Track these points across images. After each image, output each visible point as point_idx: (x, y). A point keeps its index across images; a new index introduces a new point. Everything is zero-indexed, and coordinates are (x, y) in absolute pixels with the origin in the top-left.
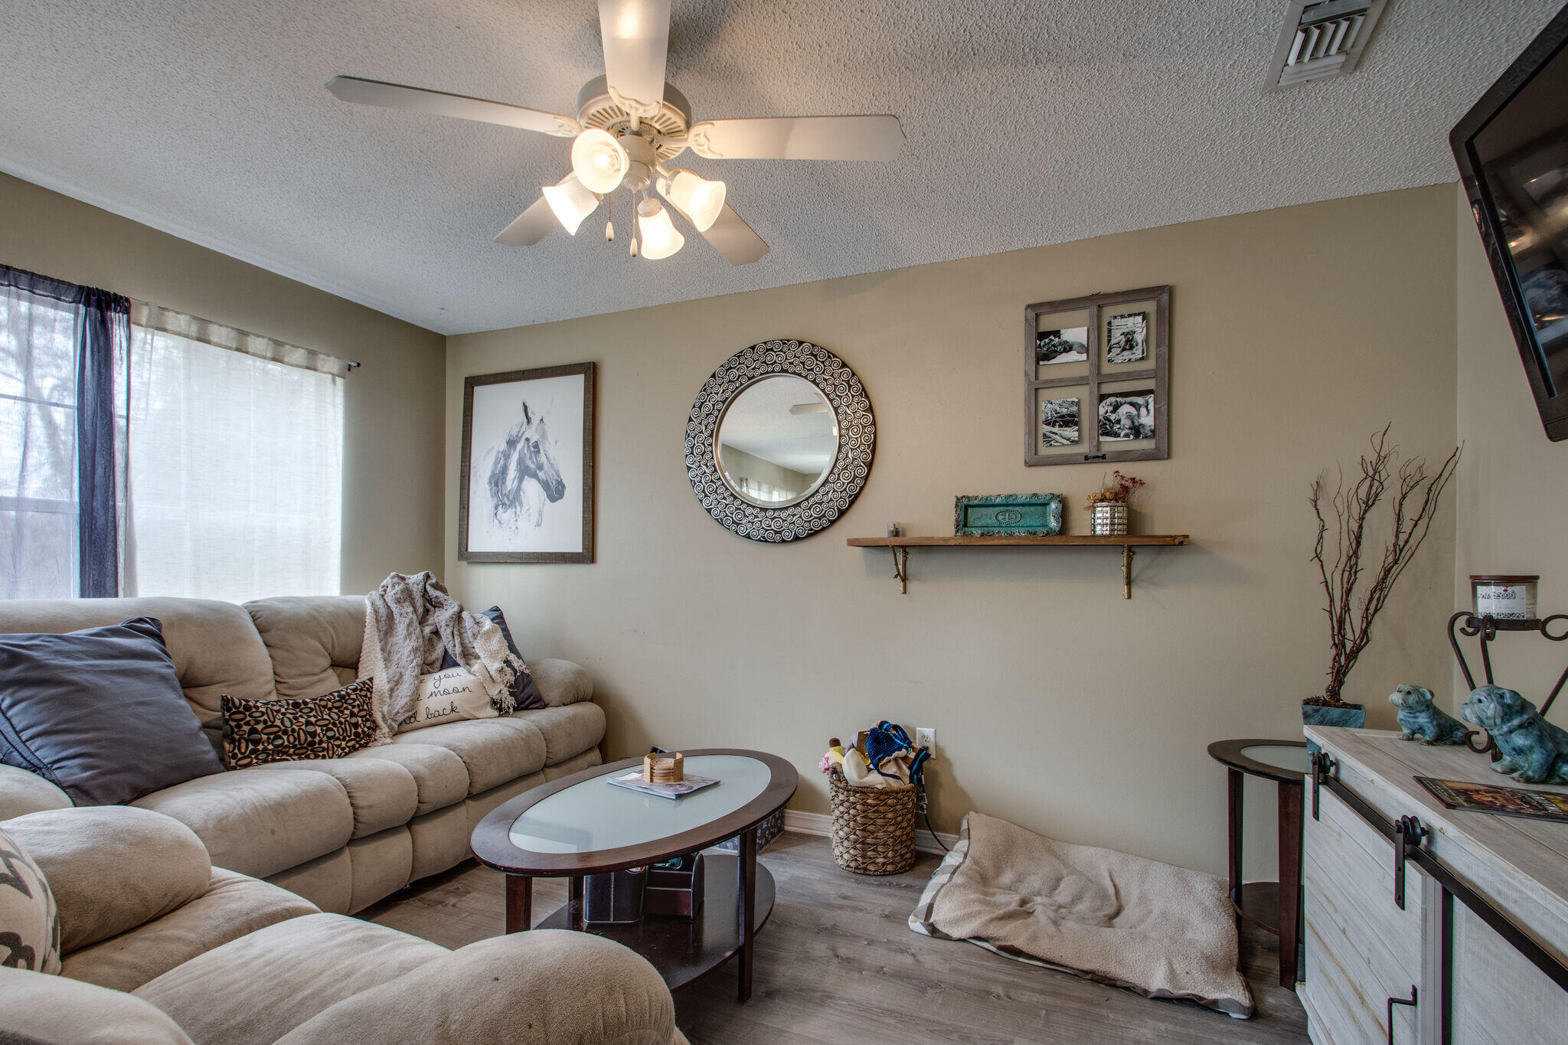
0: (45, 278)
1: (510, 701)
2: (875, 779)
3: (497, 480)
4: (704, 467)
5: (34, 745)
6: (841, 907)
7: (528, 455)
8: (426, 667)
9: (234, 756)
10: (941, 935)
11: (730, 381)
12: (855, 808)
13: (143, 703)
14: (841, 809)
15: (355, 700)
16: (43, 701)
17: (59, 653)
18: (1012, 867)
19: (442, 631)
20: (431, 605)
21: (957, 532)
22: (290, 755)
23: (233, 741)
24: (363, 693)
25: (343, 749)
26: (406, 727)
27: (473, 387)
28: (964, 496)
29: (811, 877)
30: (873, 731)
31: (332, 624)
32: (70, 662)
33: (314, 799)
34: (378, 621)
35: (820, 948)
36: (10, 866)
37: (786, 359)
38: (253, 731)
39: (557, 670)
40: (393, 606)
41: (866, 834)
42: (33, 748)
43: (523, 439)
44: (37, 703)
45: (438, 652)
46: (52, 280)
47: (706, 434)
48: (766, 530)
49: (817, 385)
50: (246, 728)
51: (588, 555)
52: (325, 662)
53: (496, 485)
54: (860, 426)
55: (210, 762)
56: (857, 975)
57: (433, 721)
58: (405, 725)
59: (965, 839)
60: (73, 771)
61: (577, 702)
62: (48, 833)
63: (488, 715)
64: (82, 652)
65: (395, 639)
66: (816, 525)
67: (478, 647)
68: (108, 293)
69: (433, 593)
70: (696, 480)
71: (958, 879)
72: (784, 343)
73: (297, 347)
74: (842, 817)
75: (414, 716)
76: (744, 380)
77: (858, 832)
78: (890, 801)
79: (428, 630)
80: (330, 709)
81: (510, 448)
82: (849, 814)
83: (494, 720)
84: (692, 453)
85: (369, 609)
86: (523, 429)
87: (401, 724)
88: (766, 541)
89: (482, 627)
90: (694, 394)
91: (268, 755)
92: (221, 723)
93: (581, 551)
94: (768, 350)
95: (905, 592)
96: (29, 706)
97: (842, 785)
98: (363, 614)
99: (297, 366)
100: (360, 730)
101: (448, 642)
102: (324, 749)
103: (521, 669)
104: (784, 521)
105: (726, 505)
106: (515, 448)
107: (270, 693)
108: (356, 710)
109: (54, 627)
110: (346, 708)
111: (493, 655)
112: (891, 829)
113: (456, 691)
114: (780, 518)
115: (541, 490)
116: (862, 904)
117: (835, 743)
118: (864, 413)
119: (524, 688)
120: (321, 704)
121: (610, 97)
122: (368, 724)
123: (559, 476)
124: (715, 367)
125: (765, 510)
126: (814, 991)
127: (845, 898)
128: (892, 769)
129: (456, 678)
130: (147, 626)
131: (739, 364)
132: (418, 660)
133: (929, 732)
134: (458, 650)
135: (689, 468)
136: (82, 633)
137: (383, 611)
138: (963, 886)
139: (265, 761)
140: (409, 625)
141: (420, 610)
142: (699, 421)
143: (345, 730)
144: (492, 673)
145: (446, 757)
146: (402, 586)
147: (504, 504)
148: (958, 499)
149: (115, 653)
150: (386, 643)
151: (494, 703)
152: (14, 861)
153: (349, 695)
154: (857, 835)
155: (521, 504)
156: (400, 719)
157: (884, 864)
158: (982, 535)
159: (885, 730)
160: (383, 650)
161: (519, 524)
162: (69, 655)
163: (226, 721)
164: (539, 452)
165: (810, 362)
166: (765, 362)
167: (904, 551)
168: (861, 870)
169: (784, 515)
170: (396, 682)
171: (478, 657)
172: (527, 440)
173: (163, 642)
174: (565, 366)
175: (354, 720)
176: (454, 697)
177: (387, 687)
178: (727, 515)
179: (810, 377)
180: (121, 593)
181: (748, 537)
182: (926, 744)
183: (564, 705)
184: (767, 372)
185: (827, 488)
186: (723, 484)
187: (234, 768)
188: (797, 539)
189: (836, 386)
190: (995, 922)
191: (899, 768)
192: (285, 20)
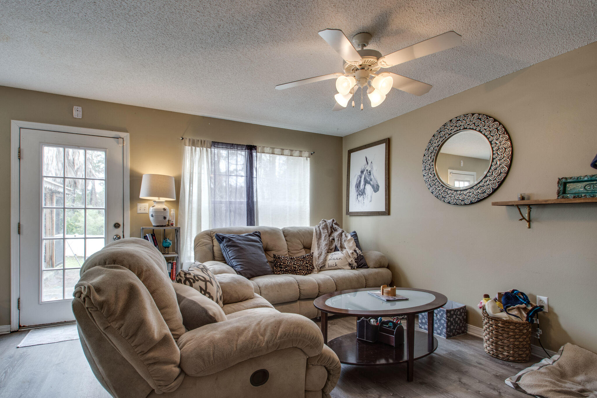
0: (240, 145)
1: (355, 264)
2: (504, 315)
3: (358, 186)
4: (430, 175)
5: (232, 261)
6: (475, 366)
7: (367, 176)
8: (329, 251)
9: (276, 271)
10: (520, 390)
11: (441, 137)
12: (492, 327)
13: (254, 253)
14: (486, 326)
15: (307, 259)
16: (234, 251)
17: (238, 239)
18: (586, 374)
19: (335, 239)
20: (333, 230)
21: (558, 196)
22: (290, 273)
23: (276, 267)
24: (310, 257)
25: (303, 273)
26: (322, 269)
27: (350, 154)
28: (563, 178)
29: (468, 353)
30: (506, 293)
31: (303, 235)
32: (240, 242)
33: (289, 284)
34: (317, 235)
35: (454, 377)
36: (210, 279)
37: (466, 123)
38: (280, 264)
39: (373, 255)
40: (321, 230)
41: (497, 340)
42: (232, 262)
43: (366, 170)
44: (233, 251)
45: (334, 246)
46: (241, 145)
47: (431, 161)
48: (457, 200)
49: (481, 132)
50: (279, 263)
51: (387, 212)
52: (302, 247)
53: (357, 188)
54: (503, 148)
55: (269, 271)
56: (465, 390)
57: (330, 268)
58: (322, 268)
59: (559, 354)
60: (239, 268)
61: (381, 267)
62: (224, 277)
63: (347, 268)
64: (242, 239)
65: (321, 241)
66: (481, 196)
67: (346, 245)
68: (252, 145)
69: (335, 226)
70: (427, 180)
71: (543, 370)
72: (465, 116)
73: (296, 151)
74: (486, 330)
75: (324, 266)
76: (447, 136)
77: (493, 338)
78: (511, 327)
79: (331, 238)
80: (300, 261)
81: (361, 174)
82: (490, 329)
83: (349, 270)
84: (425, 169)
85: (314, 231)
86: (366, 166)
87: (321, 268)
88: (457, 205)
89: (348, 238)
90: (426, 145)
91: (284, 272)
92: (273, 261)
93: (384, 210)
94: (457, 121)
95: (530, 227)
96: (232, 252)
97: (486, 315)
98: (313, 232)
99: (297, 156)
100: (308, 268)
101: (337, 243)
102: (298, 273)
103: (360, 253)
104: (465, 195)
105: (439, 190)
106: (363, 173)
107: (286, 254)
108: (307, 262)
109: (238, 233)
110: (305, 261)
111: (350, 248)
112: (511, 340)
113: (337, 259)
114: (464, 194)
115: (372, 188)
116: (487, 368)
117: (487, 296)
118: (506, 142)
119: (360, 260)
120: (298, 259)
121: (347, 63)
122: (311, 267)
123: (377, 183)
124: (434, 132)
125: (457, 191)
126: (441, 388)
127: (480, 364)
128: (515, 312)
129: (338, 255)
130: (257, 234)
131: (445, 129)
132: (327, 248)
133: (544, 299)
134: (339, 245)
135: (424, 175)
136: (243, 235)
137: (318, 231)
138: (545, 373)
139: (283, 274)
140: (325, 236)
141: (330, 232)
142: (428, 155)
143: (304, 268)
144: (349, 254)
145: (329, 279)
146: (325, 224)
147: (360, 194)
148: (559, 179)
149: (249, 240)
150: (319, 242)
151: (350, 265)
152: (211, 279)
153: (306, 257)
154: (493, 339)
155: (365, 194)
156: (320, 266)
157: (507, 356)
158: (574, 197)
159: (515, 294)
160: (318, 244)
161: (365, 201)
162: (240, 240)
163: (274, 261)
164: (370, 174)
165: (477, 122)
166: (456, 126)
167: (529, 207)
168: (495, 356)
169: (465, 193)
170: (320, 255)
171: (345, 248)
172: (367, 170)
173: (261, 238)
174: (379, 141)
175: (307, 265)
176: (336, 261)
177: (317, 256)
178: (440, 194)
179: (477, 129)
180: (255, 225)
181: (449, 203)
182: (542, 304)
183: (375, 268)
184: (457, 130)
185: (486, 179)
186: (438, 181)
187: (276, 274)
188: (472, 203)
189: (490, 131)
190: (553, 392)
191: (521, 313)
192: (273, 69)
